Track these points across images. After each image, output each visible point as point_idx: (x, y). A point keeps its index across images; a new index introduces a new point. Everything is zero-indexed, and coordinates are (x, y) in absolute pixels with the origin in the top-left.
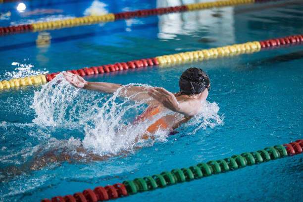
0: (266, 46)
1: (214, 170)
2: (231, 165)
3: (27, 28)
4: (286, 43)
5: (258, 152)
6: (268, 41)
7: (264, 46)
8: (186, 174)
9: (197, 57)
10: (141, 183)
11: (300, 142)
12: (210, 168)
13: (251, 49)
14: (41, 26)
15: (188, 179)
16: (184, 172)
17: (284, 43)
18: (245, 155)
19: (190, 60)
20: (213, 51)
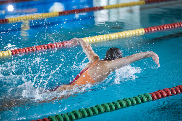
0: (148, 31)
1: (105, 110)
2: (116, 106)
3: (5, 21)
4: (161, 29)
5: (134, 98)
6: (149, 28)
7: (147, 31)
8: (88, 112)
9: (105, 38)
10: (59, 118)
11: (160, 91)
12: (103, 108)
13: (139, 33)
14: (14, 20)
15: (89, 115)
16: (87, 111)
17: (159, 29)
18: (125, 99)
19: (101, 40)
20: (115, 34)
